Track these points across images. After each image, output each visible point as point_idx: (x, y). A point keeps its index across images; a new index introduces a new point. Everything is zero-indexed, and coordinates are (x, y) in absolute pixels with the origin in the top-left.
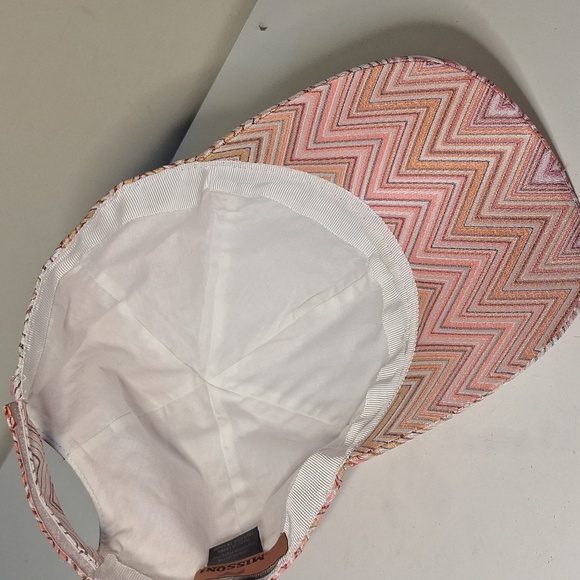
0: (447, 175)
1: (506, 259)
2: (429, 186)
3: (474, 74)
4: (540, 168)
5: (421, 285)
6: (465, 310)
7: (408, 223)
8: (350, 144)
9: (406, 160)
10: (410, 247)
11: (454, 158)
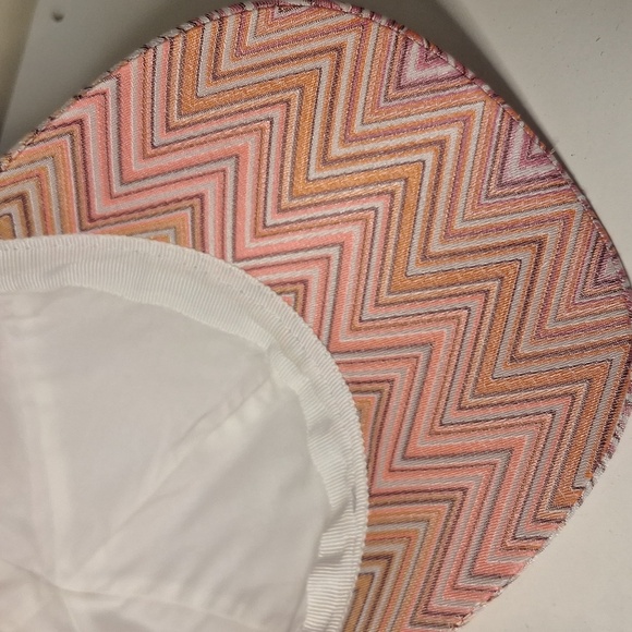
0: (360, 197)
1: (487, 321)
2: (335, 219)
3: (366, 14)
4: (510, 156)
5: (356, 387)
6: (437, 421)
7: (314, 287)
8: (185, 173)
9: (286, 185)
10: (326, 326)
11: (366, 166)
